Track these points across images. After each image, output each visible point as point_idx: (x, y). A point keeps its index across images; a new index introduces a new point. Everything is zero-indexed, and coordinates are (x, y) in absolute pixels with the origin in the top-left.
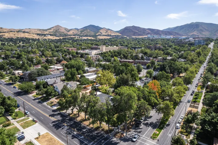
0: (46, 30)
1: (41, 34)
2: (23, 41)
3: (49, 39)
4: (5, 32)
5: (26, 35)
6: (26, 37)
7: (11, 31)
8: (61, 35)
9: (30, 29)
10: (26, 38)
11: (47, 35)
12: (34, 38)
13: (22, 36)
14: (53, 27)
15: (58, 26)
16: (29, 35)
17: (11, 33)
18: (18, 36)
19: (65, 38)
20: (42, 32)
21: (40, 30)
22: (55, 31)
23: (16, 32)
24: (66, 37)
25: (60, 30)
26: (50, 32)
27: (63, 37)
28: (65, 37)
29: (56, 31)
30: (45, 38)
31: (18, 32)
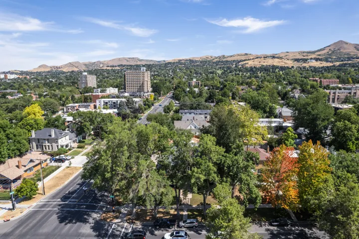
0: (314, 52)
1: (301, 59)
2: (265, 70)
3: (311, 67)
4: (250, 60)
5: (276, 62)
6: (275, 64)
7: (257, 58)
8: (338, 59)
9: (288, 52)
10: (273, 66)
11: (309, 61)
12: (286, 66)
13: (268, 64)
14: (329, 46)
15: (341, 42)
16: (279, 62)
17: (256, 60)
18: (265, 64)
19: (346, 64)
20: (304, 56)
21: (304, 52)
22: (330, 52)
23: (262, 59)
24: (349, 62)
25: (341, 51)
26: (319, 55)
27: (342, 63)
28: (345, 62)
29: (333, 52)
30: (304, 65)
31: (266, 57)
